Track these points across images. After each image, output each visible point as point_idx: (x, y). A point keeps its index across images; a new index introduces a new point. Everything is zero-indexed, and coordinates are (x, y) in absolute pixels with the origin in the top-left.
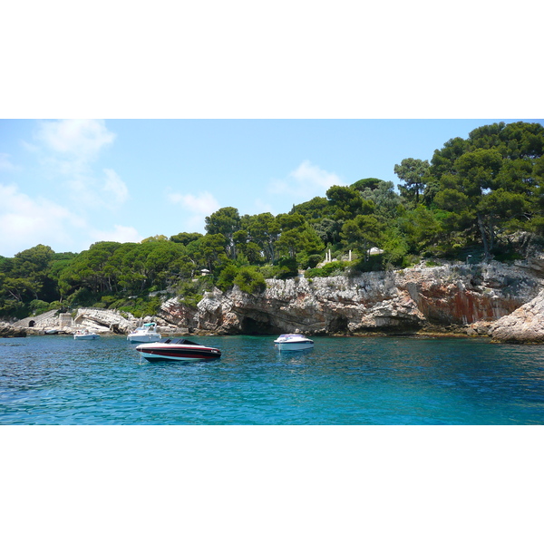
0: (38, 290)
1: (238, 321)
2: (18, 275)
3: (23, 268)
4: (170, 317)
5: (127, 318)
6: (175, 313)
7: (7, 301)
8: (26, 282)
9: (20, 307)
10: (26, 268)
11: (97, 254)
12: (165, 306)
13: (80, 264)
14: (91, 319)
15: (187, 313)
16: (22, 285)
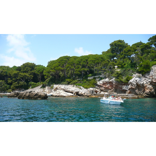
0: (32, 78)
1: (153, 90)
2: (24, 72)
3: (25, 69)
4: (102, 88)
5: (81, 89)
6: (107, 86)
7: (20, 82)
8: (27, 74)
9: (25, 85)
10: (27, 69)
11: (62, 60)
12: (100, 83)
13: (55, 65)
14: (62, 89)
15: (116, 86)
16: (26, 76)
